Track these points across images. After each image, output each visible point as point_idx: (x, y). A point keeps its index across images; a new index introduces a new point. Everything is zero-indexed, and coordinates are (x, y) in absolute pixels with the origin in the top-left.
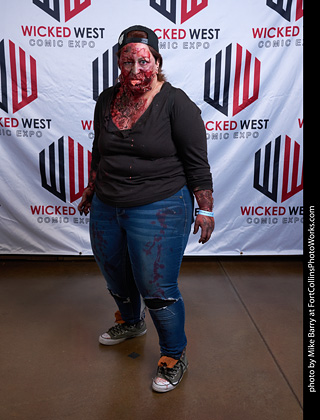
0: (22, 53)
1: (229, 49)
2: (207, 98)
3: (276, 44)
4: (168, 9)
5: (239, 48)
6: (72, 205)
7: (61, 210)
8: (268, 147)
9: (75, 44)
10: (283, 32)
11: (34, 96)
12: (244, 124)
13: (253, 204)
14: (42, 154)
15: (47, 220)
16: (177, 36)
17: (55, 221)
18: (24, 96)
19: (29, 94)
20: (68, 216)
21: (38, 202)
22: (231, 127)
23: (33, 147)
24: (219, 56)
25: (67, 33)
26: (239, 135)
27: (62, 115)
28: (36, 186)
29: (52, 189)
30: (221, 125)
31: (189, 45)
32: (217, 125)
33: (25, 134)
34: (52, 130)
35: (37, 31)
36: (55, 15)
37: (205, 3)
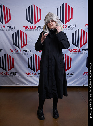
0: (23, 33)
1: (79, 30)
2: (73, 43)
4: (62, 20)
5: (81, 30)
6: (36, 72)
7: (33, 74)
9: (37, 30)
11: (27, 44)
12: (83, 50)
14: (29, 59)
15: (30, 77)
16: (64, 27)
17: (32, 77)
18: (24, 44)
19: (25, 43)
20: (35, 75)
21: (27, 72)
22: (80, 50)
23: (26, 57)
24: (76, 32)
25: (35, 27)
26: (82, 53)
27: (34, 49)
28: (27, 67)
29: (31, 68)
30: (77, 50)
31: (68, 29)
32: (76, 50)
33: (24, 54)
34: (31, 53)
35: (27, 27)
36: (32, 23)
37: (72, 18)
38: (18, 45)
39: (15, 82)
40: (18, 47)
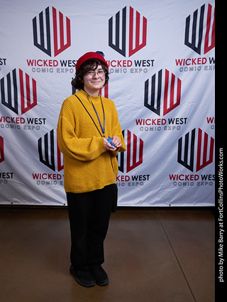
0: (27, 77)
1: (160, 72)
2: (146, 104)
3: (191, 69)
4: (121, 48)
5: (167, 72)
6: (59, 173)
7: (52, 176)
8: (187, 136)
9: (61, 70)
10: (196, 61)
11: (35, 104)
12: (171, 121)
13: (177, 173)
14: (40, 141)
15: (43, 183)
16: (126, 65)
17: (48, 183)
18: (28, 104)
19: (32, 102)
20: (56, 180)
21: (37, 171)
22: (163, 122)
23: (34, 136)
24: (154, 77)
25: (56, 63)
26: (168, 128)
27: (53, 116)
28: (36, 161)
29: (46, 163)
30: (156, 122)
31: (134, 71)
32: (153, 122)
33: (29, 128)
34: (46, 125)
35: (37, 62)
36: (48, 52)
37: (144, 44)
38: (13, 106)
39: (7, 195)
40: (15, 110)
